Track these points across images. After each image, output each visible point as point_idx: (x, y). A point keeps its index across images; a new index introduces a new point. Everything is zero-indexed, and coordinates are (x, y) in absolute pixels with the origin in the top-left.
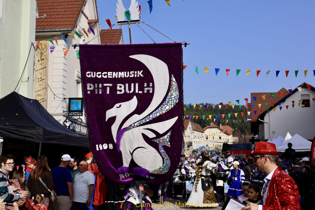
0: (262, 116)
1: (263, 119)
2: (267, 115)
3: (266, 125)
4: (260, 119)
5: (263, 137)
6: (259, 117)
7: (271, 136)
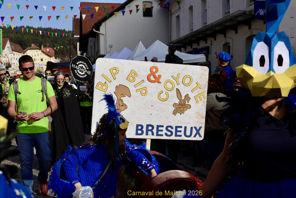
0: (98, 26)
1: (98, 30)
2: (103, 24)
3: (101, 37)
4: (95, 30)
5: (99, 51)
6: (93, 27)
7: (108, 50)
